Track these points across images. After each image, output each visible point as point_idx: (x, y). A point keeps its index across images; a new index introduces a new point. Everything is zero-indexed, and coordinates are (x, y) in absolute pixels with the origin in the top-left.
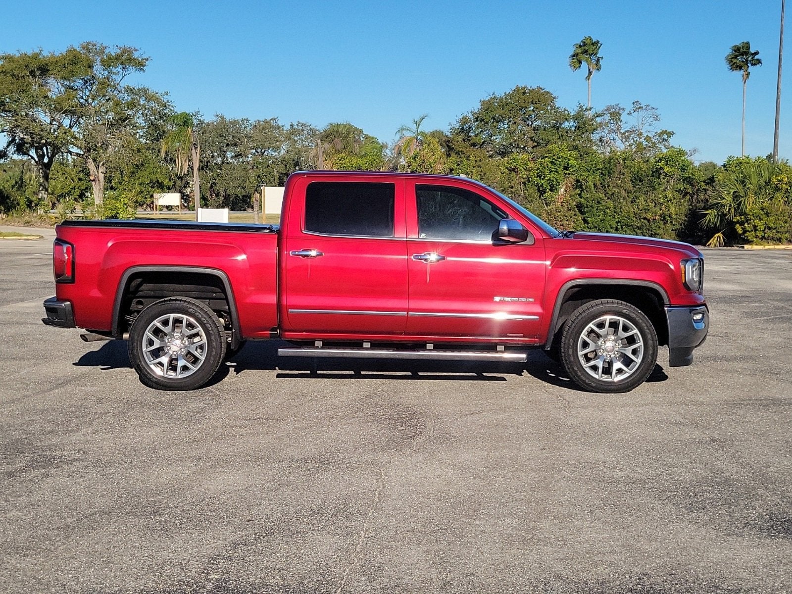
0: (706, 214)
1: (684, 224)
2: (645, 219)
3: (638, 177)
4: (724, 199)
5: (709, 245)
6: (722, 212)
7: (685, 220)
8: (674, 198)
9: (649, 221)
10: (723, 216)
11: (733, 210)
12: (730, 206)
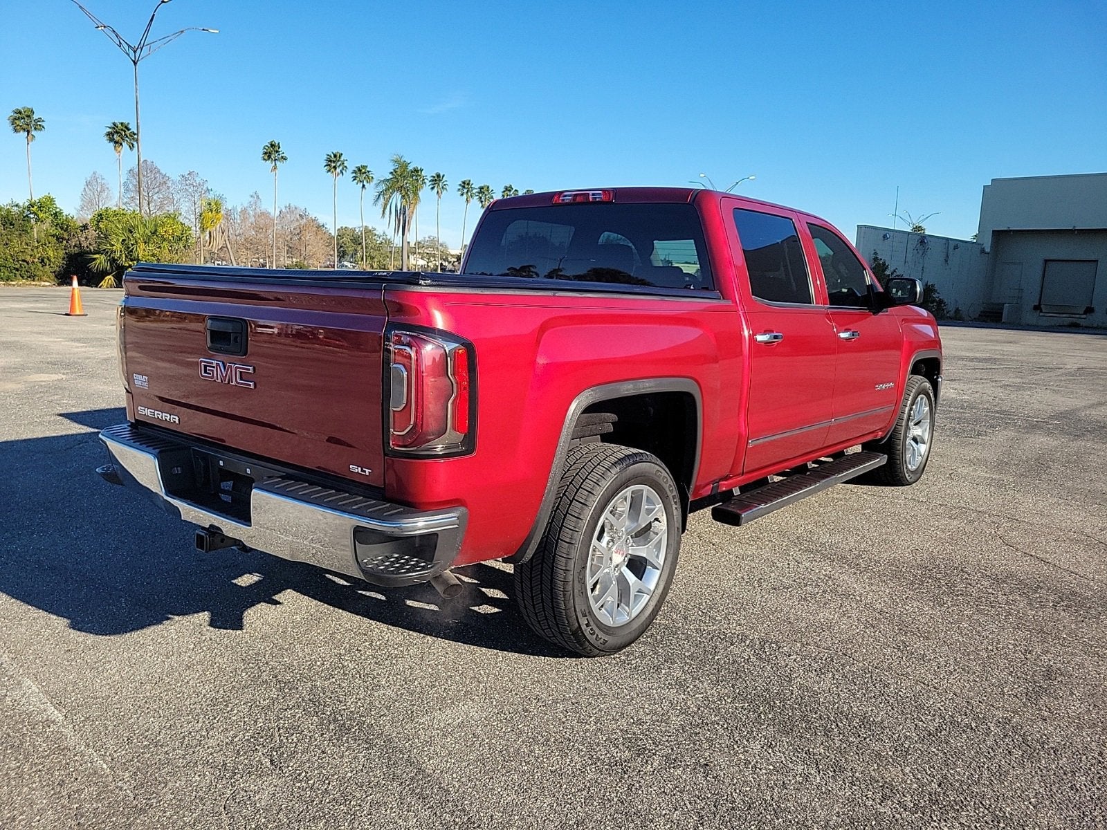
0: (95, 259)
1: (63, 267)
2: (24, 261)
3: (8, 220)
4: (114, 245)
5: (100, 287)
6: (113, 258)
7: (63, 263)
8: (49, 243)
9: (28, 263)
10: (113, 261)
11: (124, 256)
12: (121, 251)
